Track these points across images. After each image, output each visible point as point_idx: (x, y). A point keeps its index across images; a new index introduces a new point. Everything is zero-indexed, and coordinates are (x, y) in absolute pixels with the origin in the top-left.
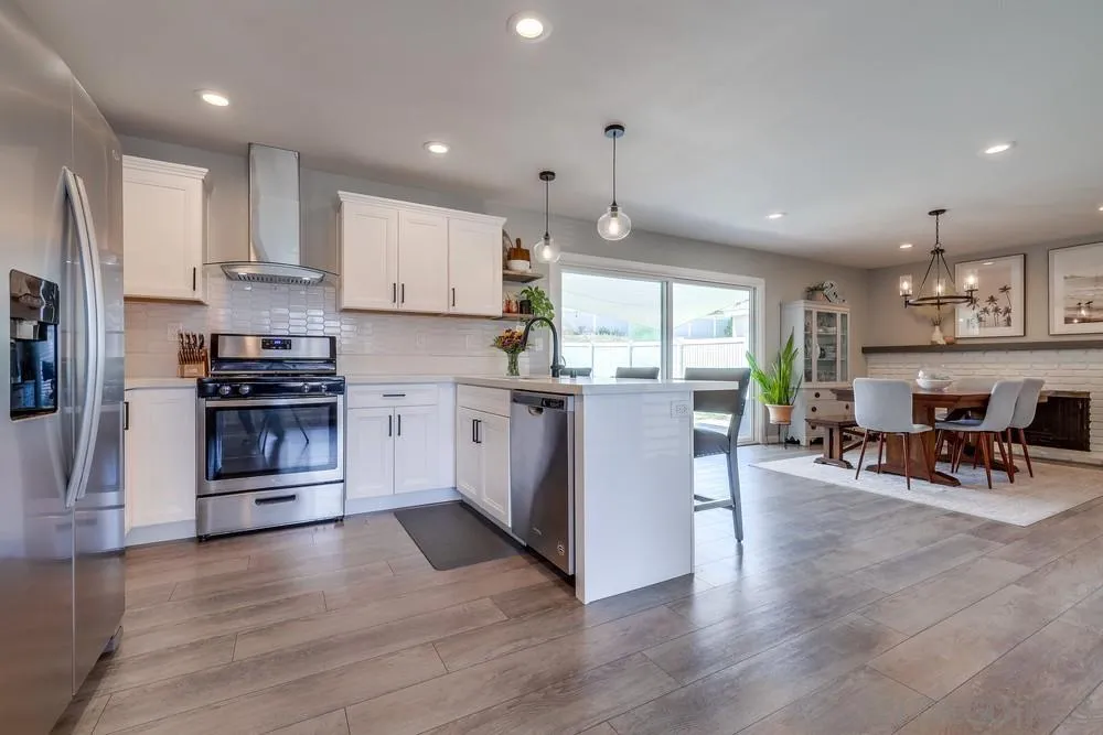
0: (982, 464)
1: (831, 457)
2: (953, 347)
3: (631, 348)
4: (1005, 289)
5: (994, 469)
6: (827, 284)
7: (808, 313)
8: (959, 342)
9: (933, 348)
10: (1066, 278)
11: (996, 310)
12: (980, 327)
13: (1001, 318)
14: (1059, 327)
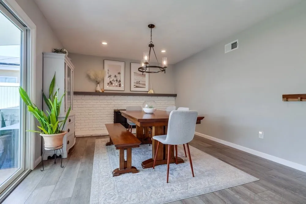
2: (104, 93)
4: (119, 73)
10: (133, 73)
12: (111, 86)
13: (119, 84)
14: (133, 89)
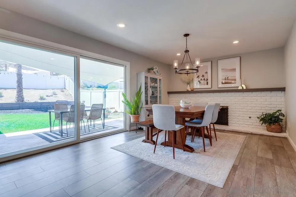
0: (201, 136)
1: (148, 139)
2: (193, 92)
3: (91, 92)
4: (206, 73)
5: (205, 138)
6: (155, 67)
7: (146, 78)
8: (195, 90)
9: (188, 92)
10: (222, 69)
11: (204, 79)
12: (200, 85)
13: (206, 82)
14: (220, 86)
